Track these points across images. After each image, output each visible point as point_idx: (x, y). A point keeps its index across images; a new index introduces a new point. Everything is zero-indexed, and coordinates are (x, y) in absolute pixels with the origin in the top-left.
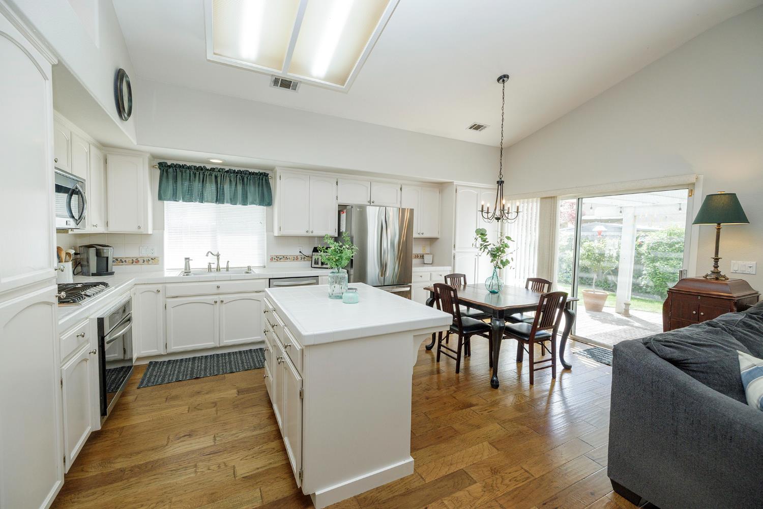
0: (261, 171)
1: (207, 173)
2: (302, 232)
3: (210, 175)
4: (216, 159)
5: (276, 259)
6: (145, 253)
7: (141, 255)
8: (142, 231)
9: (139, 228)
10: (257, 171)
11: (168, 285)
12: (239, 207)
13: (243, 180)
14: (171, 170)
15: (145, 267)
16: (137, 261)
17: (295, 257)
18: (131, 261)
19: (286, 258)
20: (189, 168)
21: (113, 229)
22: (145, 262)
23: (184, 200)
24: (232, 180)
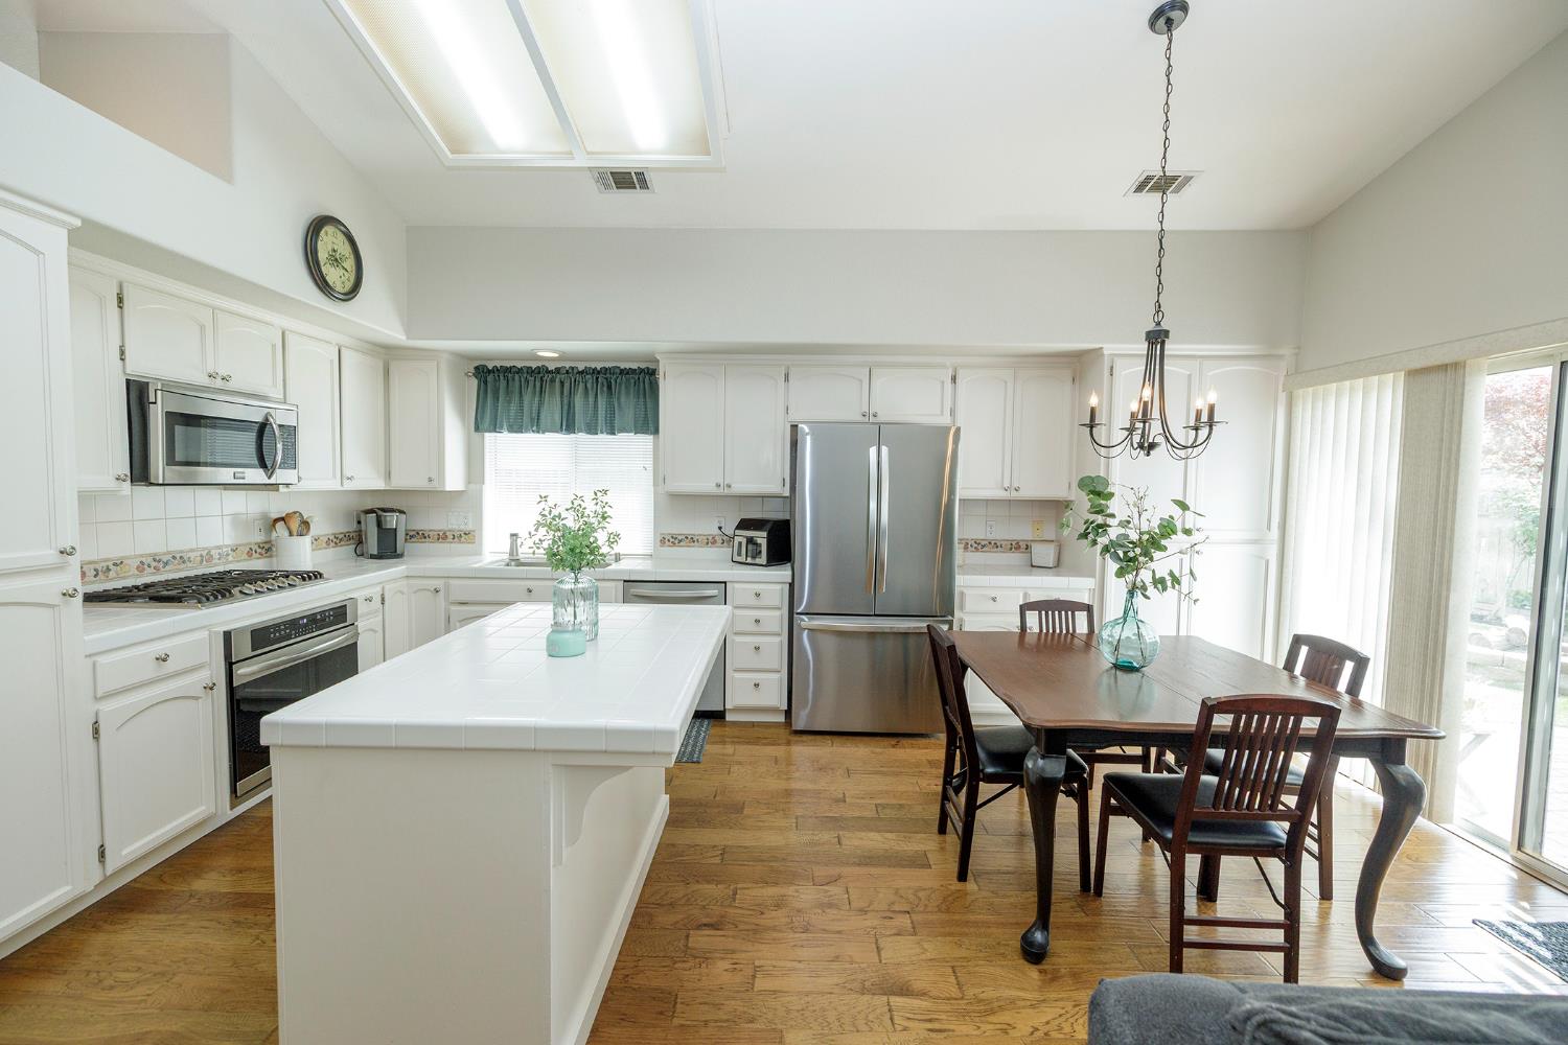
0: (643, 366)
1: (547, 377)
2: (708, 487)
3: (553, 381)
4: (548, 351)
5: (672, 540)
6: (453, 523)
7: (450, 527)
8: (435, 485)
9: (430, 480)
10: (634, 366)
11: (452, 581)
12: (603, 437)
13: (609, 387)
14: (490, 378)
15: (456, 546)
16: (445, 537)
17: (710, 538)
18: (436, 537)
19: (691, 540)
20: (520, 371)
21: (398, 483)
22: (456, 539)
23: (511, 430)
24: (589, 386)
